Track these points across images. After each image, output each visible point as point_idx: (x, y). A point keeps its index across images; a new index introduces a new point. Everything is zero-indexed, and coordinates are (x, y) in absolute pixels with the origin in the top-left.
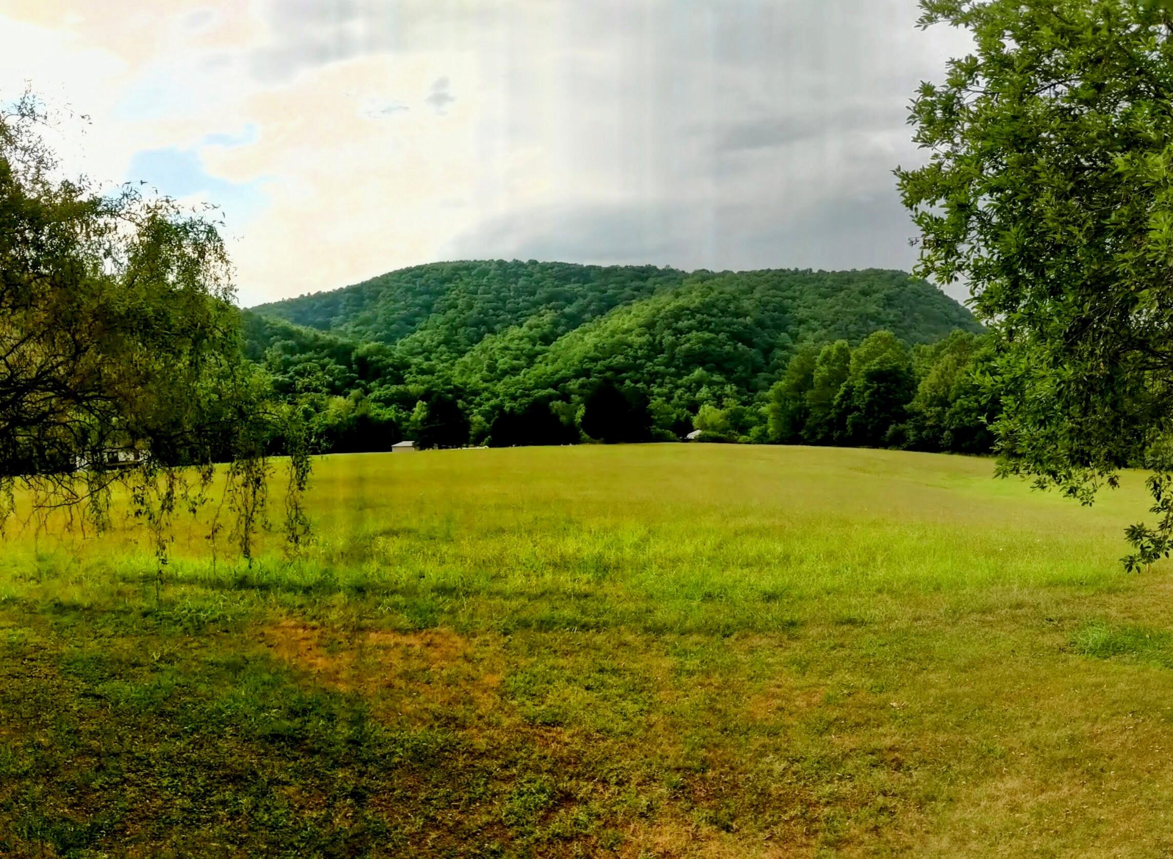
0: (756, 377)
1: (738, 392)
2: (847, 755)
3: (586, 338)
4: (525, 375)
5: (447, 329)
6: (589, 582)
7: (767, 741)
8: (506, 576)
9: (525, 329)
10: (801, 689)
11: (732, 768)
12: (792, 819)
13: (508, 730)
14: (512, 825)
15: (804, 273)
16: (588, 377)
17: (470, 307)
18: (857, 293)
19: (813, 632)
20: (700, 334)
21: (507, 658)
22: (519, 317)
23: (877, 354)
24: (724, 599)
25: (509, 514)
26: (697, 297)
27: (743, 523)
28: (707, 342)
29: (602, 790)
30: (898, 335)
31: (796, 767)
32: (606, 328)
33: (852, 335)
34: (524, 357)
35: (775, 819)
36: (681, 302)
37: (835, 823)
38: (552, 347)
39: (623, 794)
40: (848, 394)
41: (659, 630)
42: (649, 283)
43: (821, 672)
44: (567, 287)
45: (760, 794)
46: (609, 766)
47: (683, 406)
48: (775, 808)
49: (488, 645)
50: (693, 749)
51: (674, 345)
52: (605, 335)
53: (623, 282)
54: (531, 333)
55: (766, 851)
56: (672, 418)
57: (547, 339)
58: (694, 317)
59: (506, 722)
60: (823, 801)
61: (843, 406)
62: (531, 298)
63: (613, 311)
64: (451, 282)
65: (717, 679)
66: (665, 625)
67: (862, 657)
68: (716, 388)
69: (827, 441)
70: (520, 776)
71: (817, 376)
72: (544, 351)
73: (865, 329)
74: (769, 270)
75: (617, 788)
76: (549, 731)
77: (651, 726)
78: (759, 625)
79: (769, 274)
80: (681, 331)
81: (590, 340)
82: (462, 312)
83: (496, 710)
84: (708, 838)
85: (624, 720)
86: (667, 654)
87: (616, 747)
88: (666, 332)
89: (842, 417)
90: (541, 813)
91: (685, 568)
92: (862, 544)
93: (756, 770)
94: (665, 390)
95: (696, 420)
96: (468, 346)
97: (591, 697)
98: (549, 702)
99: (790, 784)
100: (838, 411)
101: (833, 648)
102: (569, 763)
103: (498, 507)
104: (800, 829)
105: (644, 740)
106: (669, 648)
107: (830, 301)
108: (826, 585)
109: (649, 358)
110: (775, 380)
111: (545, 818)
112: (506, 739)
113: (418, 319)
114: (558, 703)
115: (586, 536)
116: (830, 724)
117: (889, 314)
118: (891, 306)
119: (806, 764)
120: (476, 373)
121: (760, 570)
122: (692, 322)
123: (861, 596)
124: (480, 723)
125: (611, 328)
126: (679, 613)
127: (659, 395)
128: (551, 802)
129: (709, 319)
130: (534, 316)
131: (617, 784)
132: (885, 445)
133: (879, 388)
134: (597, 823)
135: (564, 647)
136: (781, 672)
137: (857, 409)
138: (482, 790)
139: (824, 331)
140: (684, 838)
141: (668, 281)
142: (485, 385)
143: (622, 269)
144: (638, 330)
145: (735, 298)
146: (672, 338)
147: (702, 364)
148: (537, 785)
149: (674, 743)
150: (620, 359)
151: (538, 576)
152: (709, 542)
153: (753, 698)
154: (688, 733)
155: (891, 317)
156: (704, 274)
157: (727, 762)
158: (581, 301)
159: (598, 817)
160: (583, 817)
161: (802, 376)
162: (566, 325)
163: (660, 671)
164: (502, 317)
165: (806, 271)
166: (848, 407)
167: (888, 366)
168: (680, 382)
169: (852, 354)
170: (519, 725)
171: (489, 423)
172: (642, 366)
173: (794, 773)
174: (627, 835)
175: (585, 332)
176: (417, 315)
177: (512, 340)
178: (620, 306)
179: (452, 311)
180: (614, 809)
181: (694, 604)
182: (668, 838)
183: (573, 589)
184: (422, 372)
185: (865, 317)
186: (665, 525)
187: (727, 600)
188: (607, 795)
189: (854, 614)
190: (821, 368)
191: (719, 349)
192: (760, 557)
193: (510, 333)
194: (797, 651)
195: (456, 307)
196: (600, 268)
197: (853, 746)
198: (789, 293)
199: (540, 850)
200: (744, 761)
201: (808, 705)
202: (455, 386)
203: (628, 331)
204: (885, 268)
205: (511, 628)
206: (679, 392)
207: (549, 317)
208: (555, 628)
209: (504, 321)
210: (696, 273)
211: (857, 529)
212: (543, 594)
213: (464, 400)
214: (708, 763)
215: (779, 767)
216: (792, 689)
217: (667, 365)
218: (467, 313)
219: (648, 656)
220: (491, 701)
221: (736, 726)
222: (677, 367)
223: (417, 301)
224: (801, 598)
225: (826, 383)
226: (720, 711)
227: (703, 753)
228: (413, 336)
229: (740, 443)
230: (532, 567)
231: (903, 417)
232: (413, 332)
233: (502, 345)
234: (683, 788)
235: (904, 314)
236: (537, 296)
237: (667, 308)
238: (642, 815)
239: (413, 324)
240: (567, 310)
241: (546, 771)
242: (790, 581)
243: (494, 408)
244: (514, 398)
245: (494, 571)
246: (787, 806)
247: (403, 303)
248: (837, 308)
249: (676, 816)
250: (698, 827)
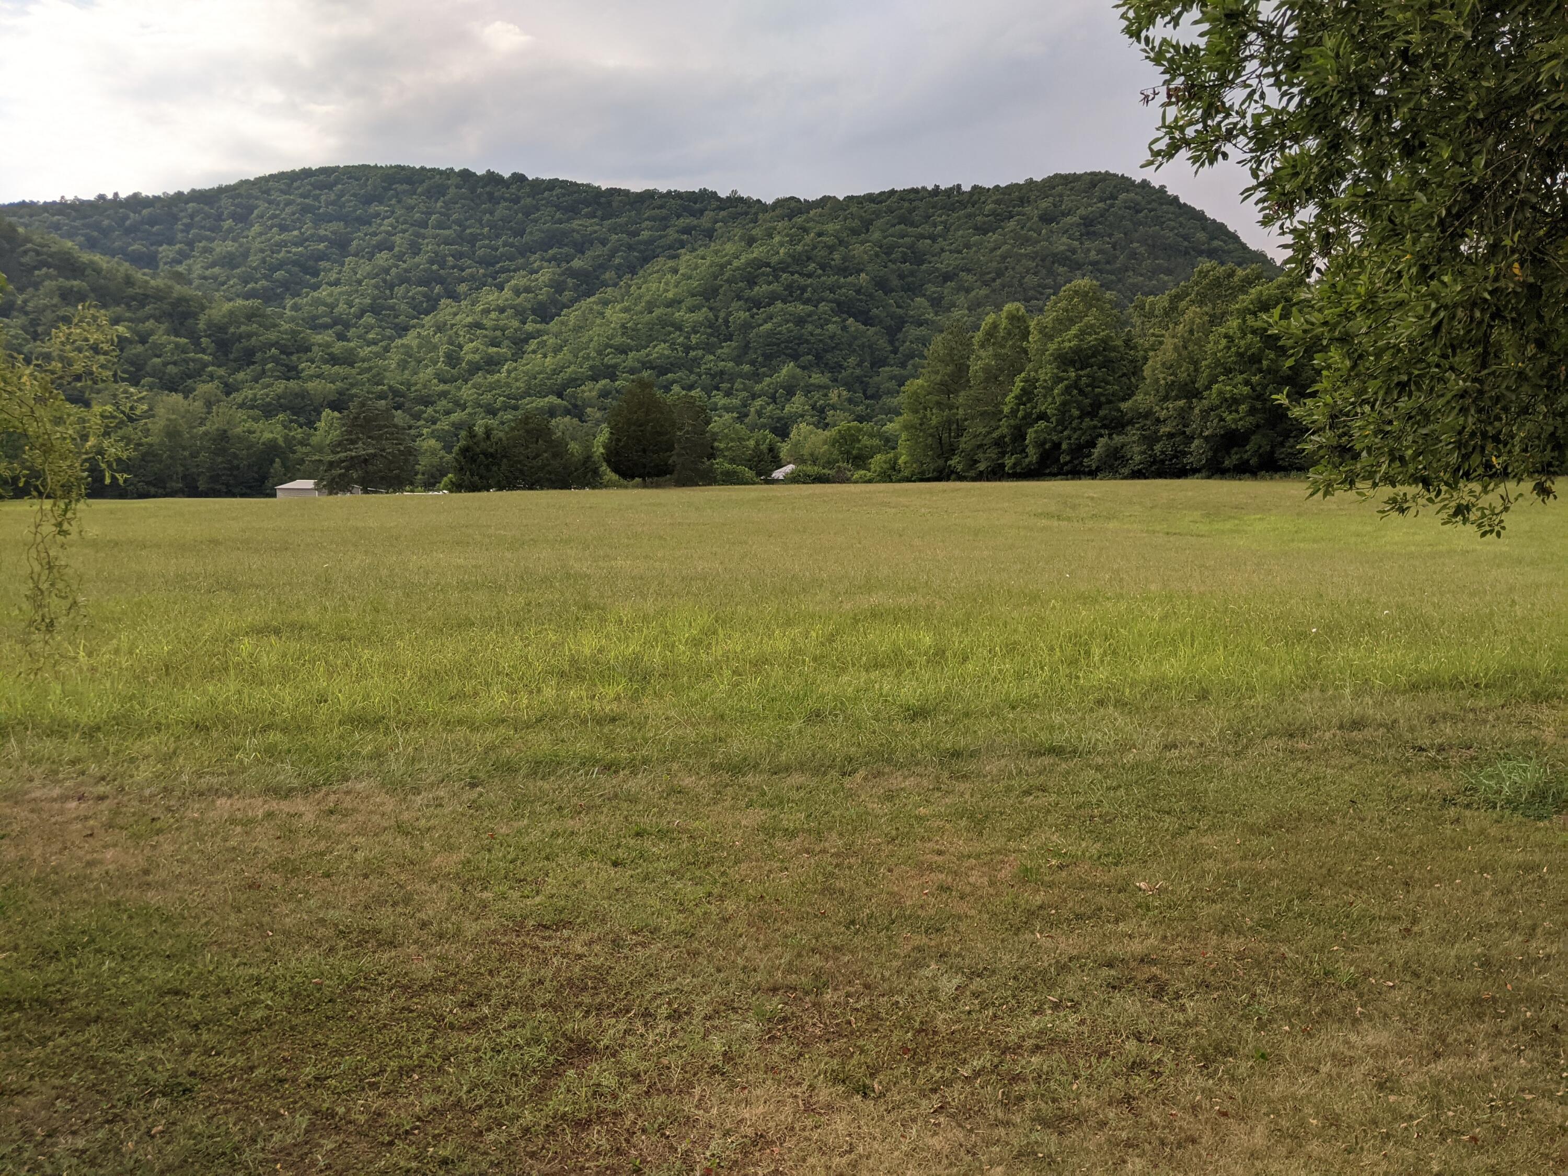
0: (878, 374)
1: (850, 401)
2: (1063, 966)
3: (608, 312)
4: (509, 372)
5: (376, 287)
6: (618, 698)
7: (925, 940)
8: (476, 694)
9: (507, 293)
10: (978, 857)
11: (867, 986)
12: (977, 1074)
13: (474, 943)
14: (480, 1107)
15: (949, 192)
16: (613, 378)
17: (415, 249)
18: (1036, 219)
19: (992, 767)
20: (790, 308)
21: (476, 823)
22: (497, 272)
23: (1072, 322)
24: (841, 717)
25: (481, 597)
26: (782, 244)
27: (867, 601)
28: (800, 321)
29: (642, 1030)
30: (1106, 286)
31: (977, 984)
32: (640, 297)
33: (1031, 293)
34: (506, 342)
35: (947, 1074)
36: (757, 252)
37: (1053, 1085)
38: (553, 326)
39: (680, 1034)
40: (1026, 395)
41: (737, 768)
42: (705, 221)
43: (1011, 831)
44: (575, 224)
45: (920, 1031)
46: (654, 987)
47: (764, 426)
48: (943, 1055)
49: (441, 805)
50: (799, 955)
51: (747, 327)
52: (638, 308)
53: (664, 218)
54: (518, 301)
55: (935, 1134)
56: (747, 447)
57: (544, 313)
58: (777, 278)
59: (471, 928)
60: (1029, 1043)
61: (1020, 414)
62: (516, 241)
63: (650, 267)
64: (381, 203)
65: (834, 842)
66: (745, 759)
67: (1079, 807)
68: (816, 395)
69: (996, 473)
70: (496, 1018)
71: (976, 367)
72: (539, 333)
73: (1049, 281)
74: (893, 192)
75: (670, 1025)
76: (550, 938)
77: (726, 920)
78: (900, 757)
79: (894, 198)
80: (757, 304)
81: (615, 315)
82: (400, 257)
83: (453, 910)
84: (829, 1107)
85: (680, 911)
86: (750, 805)
87: (668, 955)
88: (735, 305)
89: (1019, 435)
90: (534, 1080)
91: (778, 672)
92: (1064, 630)
93: (908, 990)
94: (736, 402)
95: (785, 449)
96: (414, 317)
97: (621, 878)
98: (548, 890)
99: (969, 1013)
100: (1012, 422)
101: (1027, 793)
102: (585, 989)
103: (464, 587)
104: (993, 1092)
105: (715, 944)
106: (754, 795)
107: (993, 237)
108: (1008, 694)
109: (709, 348)
110: (907, 378)
111: (540, 1090)
112: (470, 957)
113: (323, 264)
114: (564, 891)
115: (612, 628)
116: (1032, 914)
117: (1089, 250)
118: (1091, 235)
119: (993, 981)
120: (427, 366)
121: (898, 674)
122: (774, 286)
123: (1068, 711)
124: (424, 935)
125: (647, 298)
126: (769, 742)
127: (727, 409)
128: (551, 1059)
129: (802, 281)
130: (522, 273)
131: (668, 1017)
132: (1093, 474)
133: (1079, 377)
134: (634, 1088)
135: (574, 800)
136: (941, 830)
137: (1043, 416)
138: (424, 1049)
139: (984, 291)
140: (788, 1109)
141: (734, 217)
142: (442, 387)
143: (662, 196)
144: (689, 302)
145: (841, 242)
146: (744, 315)
147: (795, 357)
148: (527, 1032)
149: (766, 947)
150: (660, 350)
151: (531, 692)
152: (814, 634)
153: (896, 871)
154: (790, 929)
155: (1093, 255)
156: (793, 204)
157: (859, 974)
158: (598, 250)
159: (636, 1077)
160: (609, 1081)
161: (950, 369)
162: (576, 288)
163: (740, 833)
164: (468, 271)
165: (951, 189)
166: (1027, 416)
167: (1091, 339)
168: (758, 387)
169: (1032, 324)
170: (495, 932)
171: (450, 452)
172: (696, 361)
173: (975, 995)
174: (689, 1108)
175: (606, 303)
176: (322, 257)
177: (486, 312)
178: (661, 259)
179: (385, 254)
180: (665, 1061)
181: (794, 727)
182: (761, 1109)
183: (592, 710)
184: (334, 360)
185: (1050, 259)
186: (741, 609)
187: (846, 719)
188: (651, 1038)
189: (1059, 739)
190: (982, 353)
191: (818, 331)
192: (897, 652)
193: (483, 300)
194: (967, 796)
195: (391, 249)
196: (627, 193)
197: (1075, 953)
198: (925, 229)
199: (532, 1148)
200: (887, 974)
201: (992, 883)
202: (390, 387)
203: (674, 303)
204: (1079, 172)
205: (482, 775)
206: (758, 403)
207: (546, 274)
208: (560, 772)
209: (473, 277)
210: (779, 203)
211: (1054, 608)
212: (539, 721)
213: (408, 411)
214: (824, 978)
215: (948, 985)
216: (962, 857)
217: (738, 361)
218: (410, 262)
219: (719, 808)
220: (445, 895)
221: (871, 916)
222: (752, 363)
223: (322, 232)
224: (967, 715)
225: (991, 377)
226: (842, 892)
227: (817, 961)
228: (316, 294)
229: (856, 482)
230: (521, 679)
231: (1118, 425)
232: (316, 287)
233: (470, 319)
234: (785, 1019)
235: (1114, 248)
236: (526, 238)
237: (736, 263)
238: (714, 1070)
239: (316, 274)
240: (577, 263)
241: (543, 1006)
242: (948, 688)
243: (457, 426)
244: (492, 411)
245: (454, 686)
246: (965, 1050)
247: (296, 233)
248: (1005, 248)
249: (772, 1069)
250: (812, 1087)
